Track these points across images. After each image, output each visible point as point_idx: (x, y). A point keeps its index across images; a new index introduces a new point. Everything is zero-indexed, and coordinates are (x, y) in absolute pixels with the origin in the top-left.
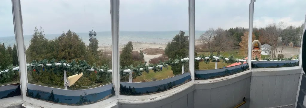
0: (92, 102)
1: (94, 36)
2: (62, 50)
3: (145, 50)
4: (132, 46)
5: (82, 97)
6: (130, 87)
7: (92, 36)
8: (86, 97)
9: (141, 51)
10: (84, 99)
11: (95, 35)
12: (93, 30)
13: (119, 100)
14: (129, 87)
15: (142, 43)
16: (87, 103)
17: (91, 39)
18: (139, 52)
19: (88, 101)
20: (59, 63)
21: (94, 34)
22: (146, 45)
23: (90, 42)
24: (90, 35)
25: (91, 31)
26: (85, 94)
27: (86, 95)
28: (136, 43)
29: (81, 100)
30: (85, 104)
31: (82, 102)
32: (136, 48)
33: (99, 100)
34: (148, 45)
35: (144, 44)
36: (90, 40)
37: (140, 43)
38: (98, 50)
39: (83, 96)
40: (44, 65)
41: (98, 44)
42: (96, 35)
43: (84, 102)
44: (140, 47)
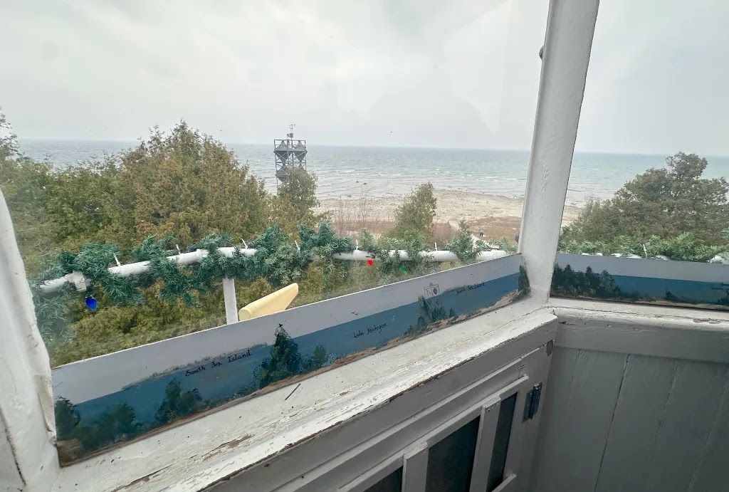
0: (461, 317)
1: (297, 160)
2: (157, 215)
3: (480, 222)
4: (433, 202)
5: (425, 304)
6: (589, 269)
7: (286, 157)
8: (437, 300)
9: (462, 224)
10: (432, 308)
11: (301, 154)
12: (291, 135)
13: (555, 309)
14: (584, 271)
15: (467, 194)
16: (444, 322)
17: (284, 168)
18: (455, 226)
19: (448, 314)
20: (195, 250)
21: (297, 153)
22: (483, 202)
23: (280, 182)
24: (281, 153)
25: (285, 138)
26: (435, 291)
27: (438, 294)
28: (445, 193)
29: (423, 314)
30: (438, 327)
31: (427, 319)
32: (445, 210)
33: (484, 310)
34: (493, 204)
35: (474, 199)
36: (280, 176)
37: (460, 195)
38: (317, 211)
39: (426, 297)
40: (88, 275)
41: (314, 187)
42: (304, 155)
43: (434, 319)
44: (460, 210)
